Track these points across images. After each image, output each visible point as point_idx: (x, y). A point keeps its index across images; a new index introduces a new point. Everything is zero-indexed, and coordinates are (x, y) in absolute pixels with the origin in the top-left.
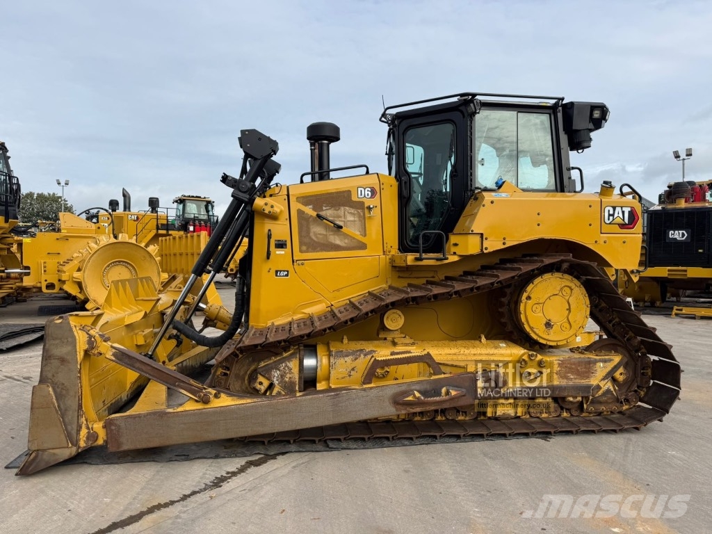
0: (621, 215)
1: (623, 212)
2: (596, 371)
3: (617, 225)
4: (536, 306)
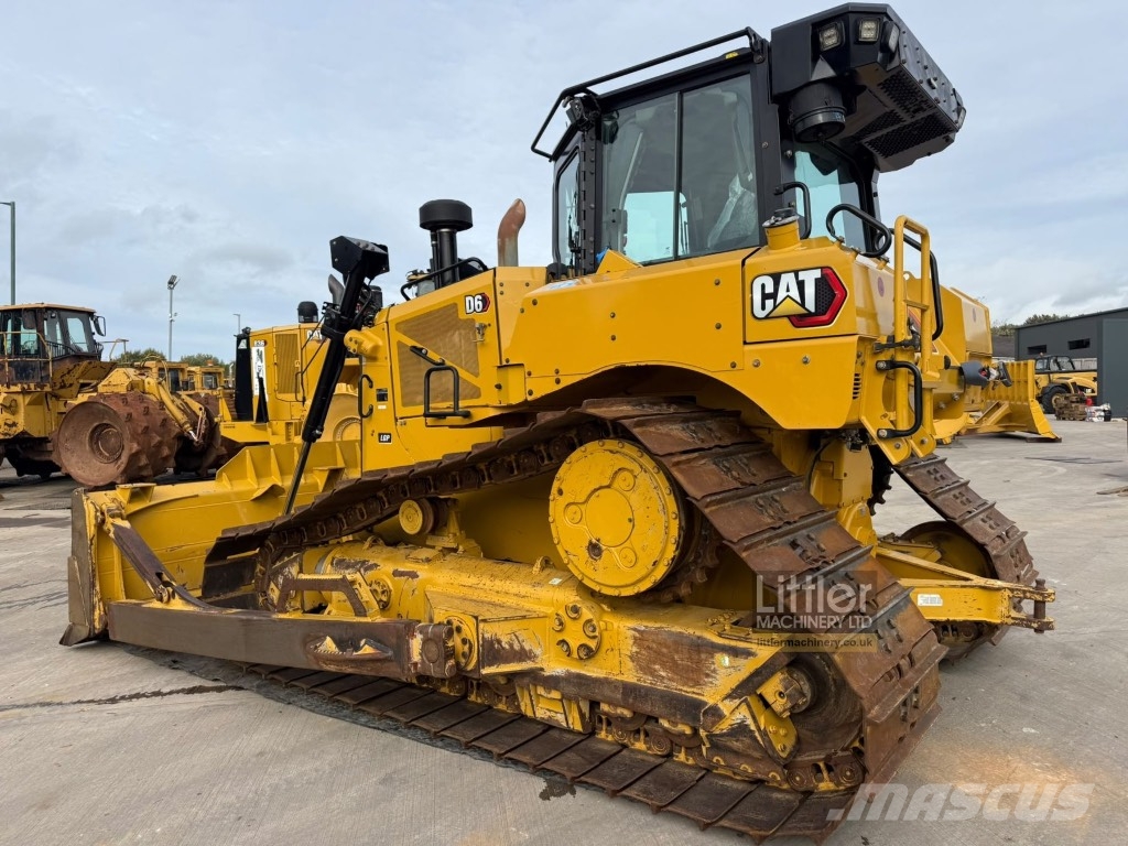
0: (795, 293)
1: (801, 285)
2: (714, 671)
3: (786, 320)
4: (573, 508)
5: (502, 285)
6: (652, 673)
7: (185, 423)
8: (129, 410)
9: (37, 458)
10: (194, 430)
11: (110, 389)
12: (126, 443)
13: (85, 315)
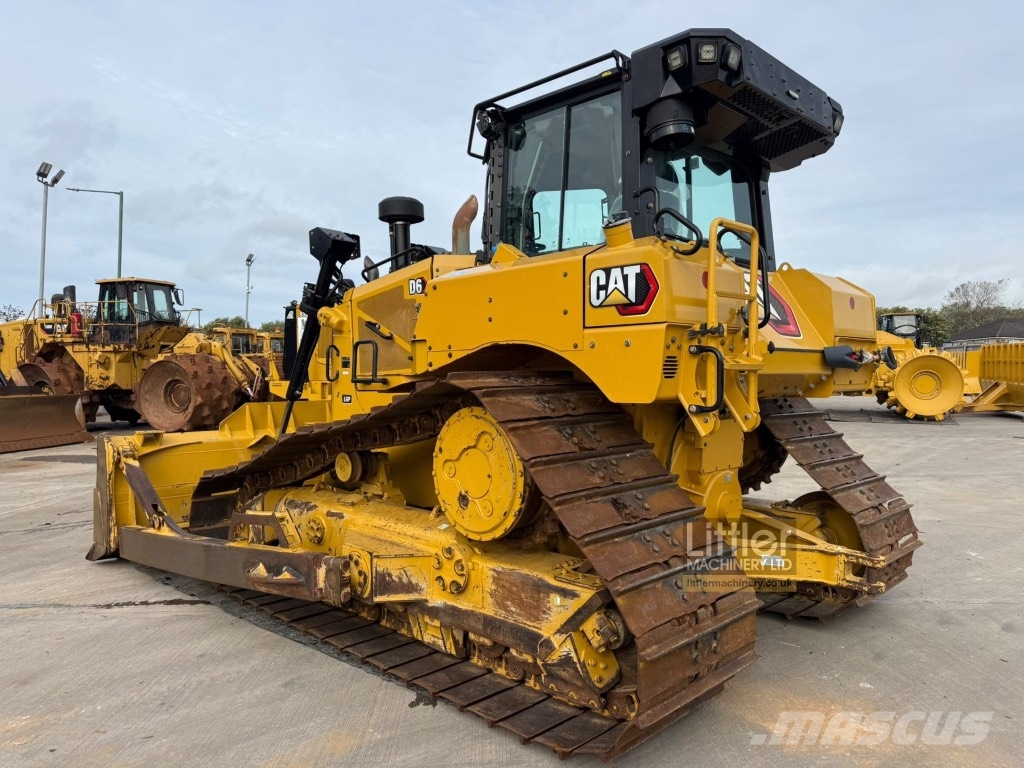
0: (621, 286)
1: (625, 278)
2: (549, 609)
3: (614, 308)
4: (449, 464)
5: (438, 271)
6: (505, 608)
7: (244, 381)
8: (195, 368)
9: (125, 407)
10: (251, 387)
11: (183, 351)
12: (193, 397)
13: (167, 288)
